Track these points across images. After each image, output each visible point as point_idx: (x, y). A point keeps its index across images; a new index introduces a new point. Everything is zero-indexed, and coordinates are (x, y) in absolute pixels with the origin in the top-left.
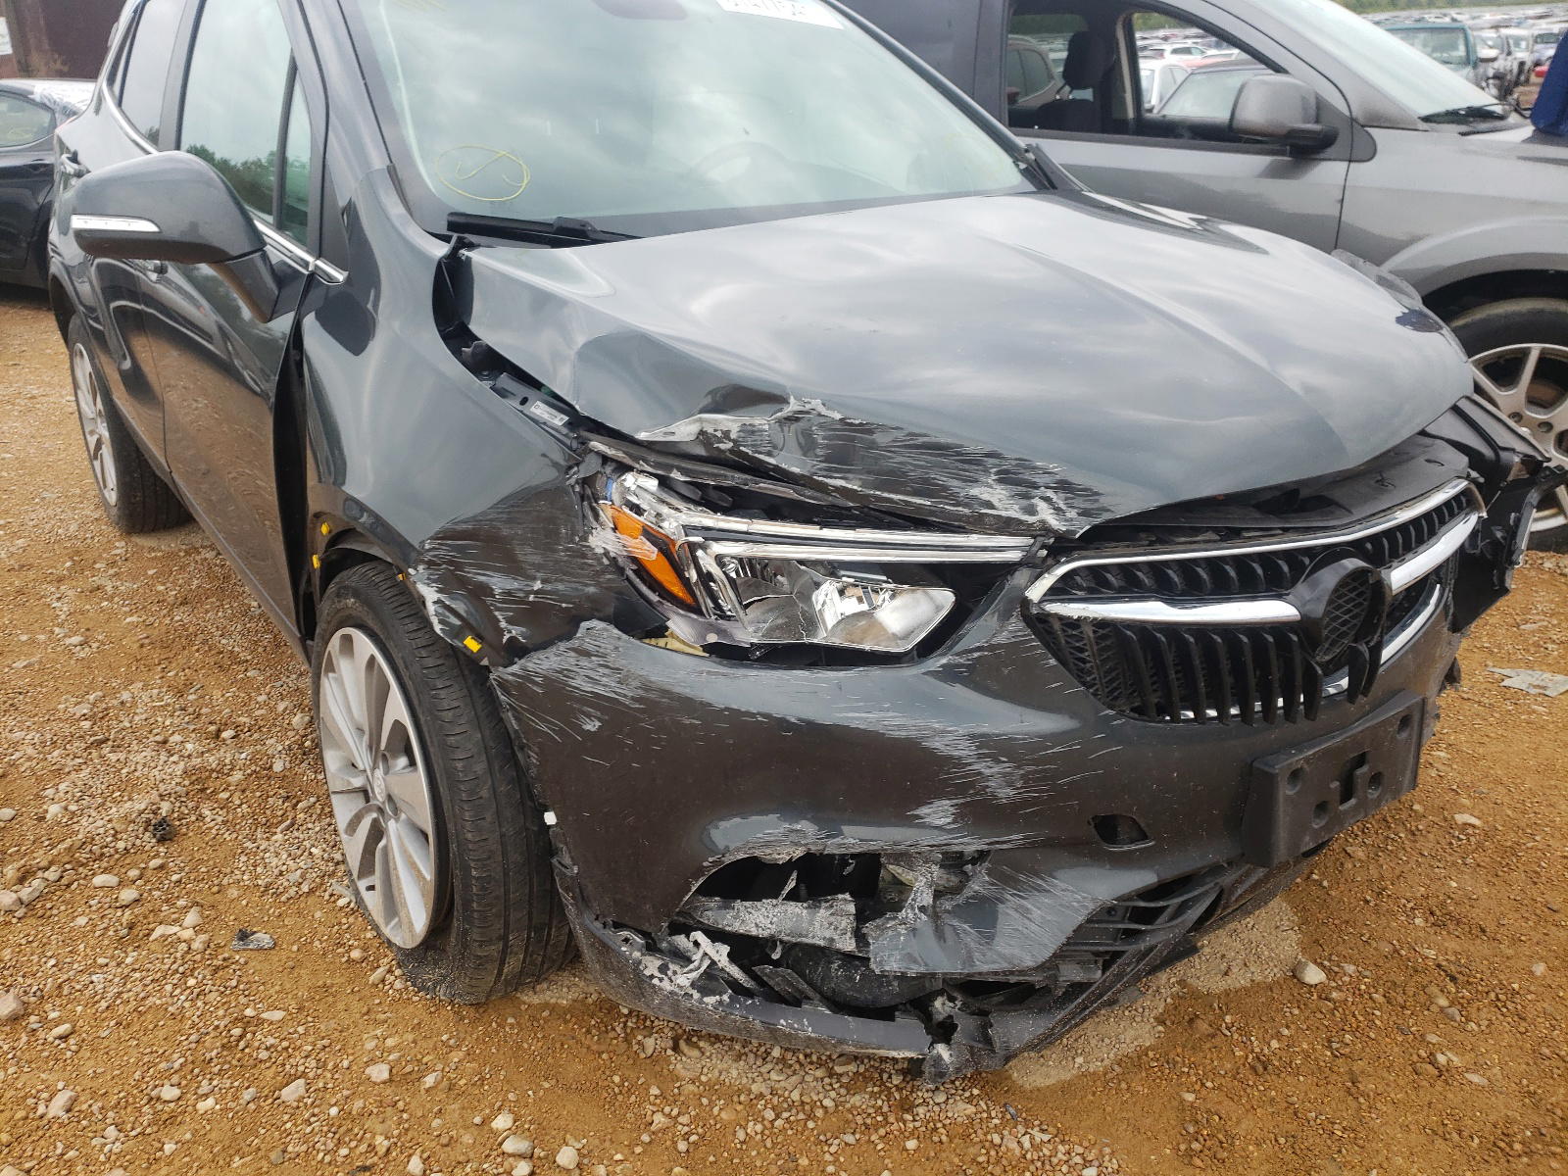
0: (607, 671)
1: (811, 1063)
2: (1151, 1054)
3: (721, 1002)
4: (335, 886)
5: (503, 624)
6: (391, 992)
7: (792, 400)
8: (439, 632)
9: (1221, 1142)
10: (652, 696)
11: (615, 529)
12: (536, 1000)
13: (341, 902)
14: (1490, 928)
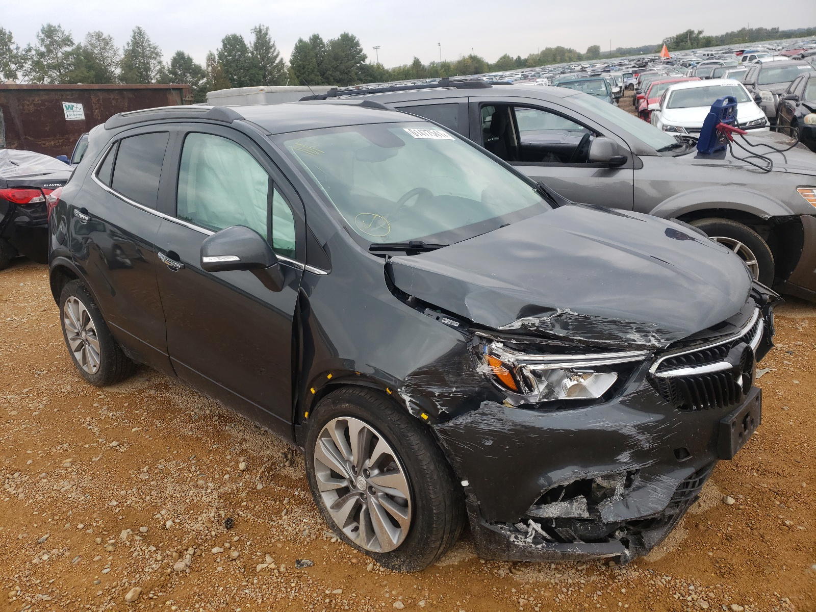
0: (496, 420)
1: (568, 568)
2: (689, 541)
3: (543, 546)
4: (327, 533)
5: (439, 407)
6: (380, 573)
7: (558, 310)
8: (411, 413)
9: (729, 568)
10: (518, 428)
11: (489, 364)
12: (444, 564)
13: (333, 540)
14: (781, 472)
